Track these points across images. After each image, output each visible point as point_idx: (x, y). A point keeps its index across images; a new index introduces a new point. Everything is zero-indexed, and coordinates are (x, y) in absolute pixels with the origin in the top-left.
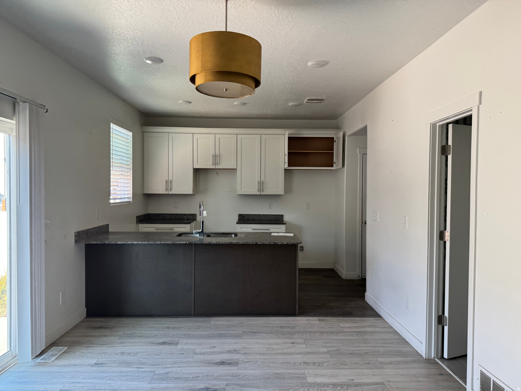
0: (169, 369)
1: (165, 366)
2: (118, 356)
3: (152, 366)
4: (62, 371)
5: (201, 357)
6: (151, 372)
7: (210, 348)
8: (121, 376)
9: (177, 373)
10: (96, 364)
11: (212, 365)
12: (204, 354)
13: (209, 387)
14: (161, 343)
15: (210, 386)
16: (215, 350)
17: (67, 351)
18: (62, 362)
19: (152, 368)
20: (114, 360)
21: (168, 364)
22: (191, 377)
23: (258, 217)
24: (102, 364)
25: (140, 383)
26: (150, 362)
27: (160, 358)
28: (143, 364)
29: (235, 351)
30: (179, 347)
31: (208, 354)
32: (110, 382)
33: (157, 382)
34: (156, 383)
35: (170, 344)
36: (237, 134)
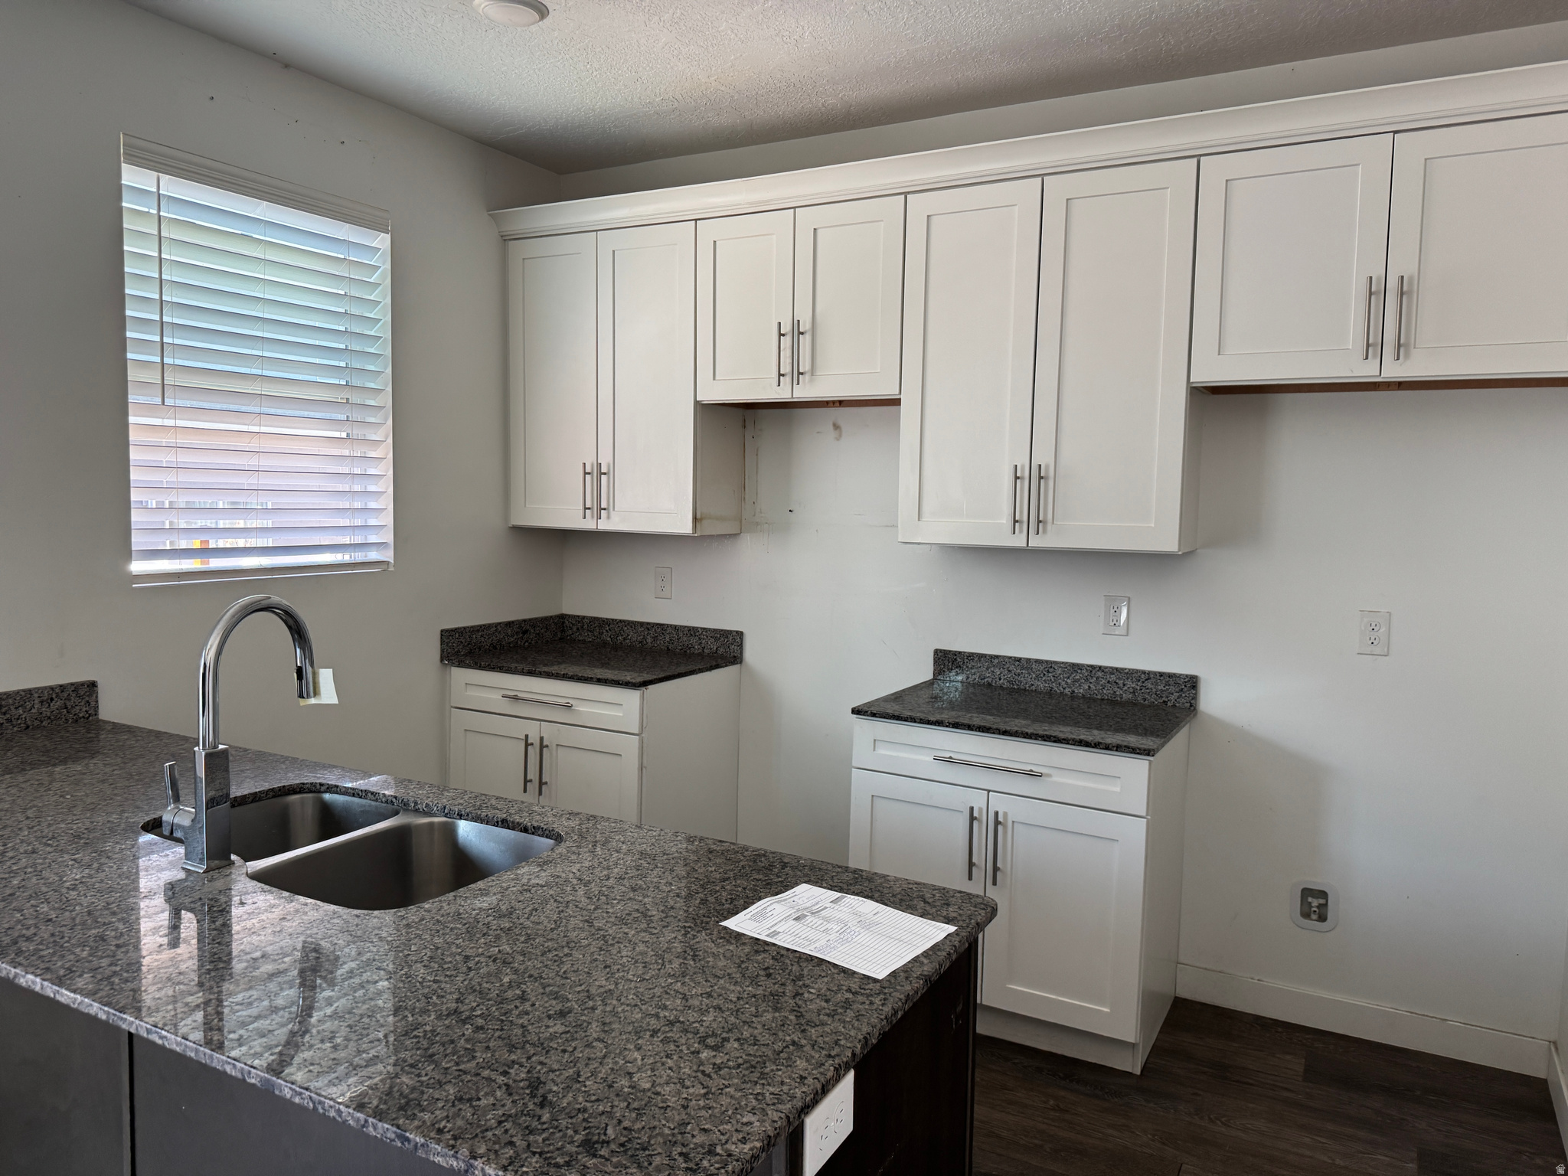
23: (1038, 677)
36: (906, 194)
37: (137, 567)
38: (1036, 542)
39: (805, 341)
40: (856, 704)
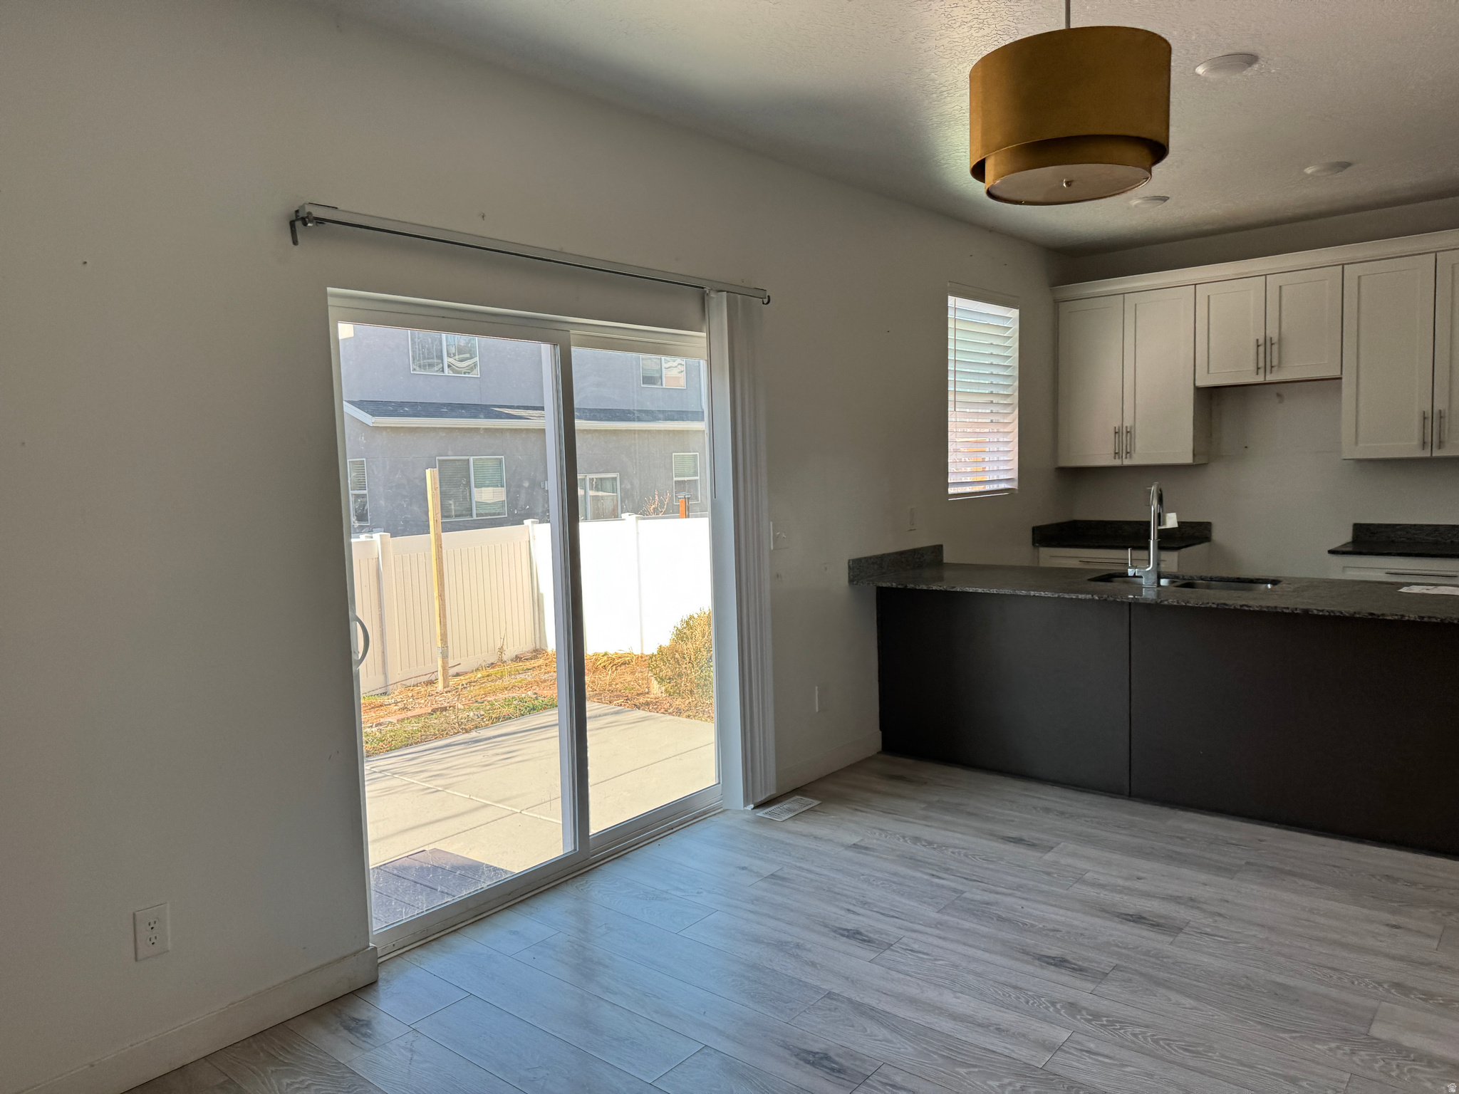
0: (997, 896)
1: (993, 888)
2: (906, 841)
3: (965, 881)
4: (791, 842)
5: (1091, 892)
6: (955, 890)
7: (1127, 879)
8: (891, 881)
9: (1012, 910)
10: (855, 846)
11: (1106, 915)
12: (1102, 886)
13: (1068, 958)
14: (1012, 840)
15: (1074, 959)
16: (1138, 885)
17: (817, 808)
18: (800, 826)
19: (962, 884)
20: (894, 847)
21: (1003, 886)
22: (1040, 926)
24: (866, 848)
25: (920, 906)
26: (965, 871)
27: (992, 870)
28: (947, 870)
29: (1192, 902)
30: (1049, 857)
31: (1114, 889)
32: (865, 886)
33: (957, 914)
34: (954, 916)
35: (1032, 845)
36: (1343, 265)
37: (951, 491)
38: (1437, 453)
39: (1275, 347)
40: (1330, 548)
